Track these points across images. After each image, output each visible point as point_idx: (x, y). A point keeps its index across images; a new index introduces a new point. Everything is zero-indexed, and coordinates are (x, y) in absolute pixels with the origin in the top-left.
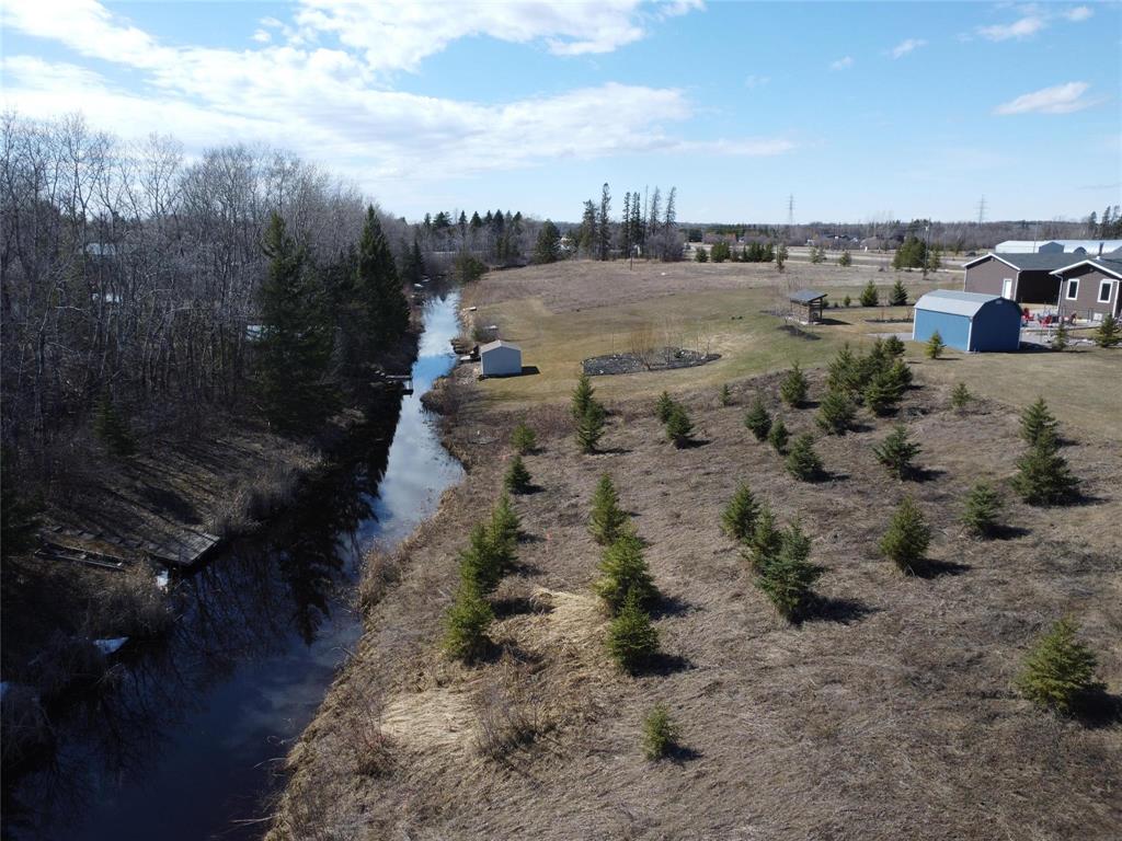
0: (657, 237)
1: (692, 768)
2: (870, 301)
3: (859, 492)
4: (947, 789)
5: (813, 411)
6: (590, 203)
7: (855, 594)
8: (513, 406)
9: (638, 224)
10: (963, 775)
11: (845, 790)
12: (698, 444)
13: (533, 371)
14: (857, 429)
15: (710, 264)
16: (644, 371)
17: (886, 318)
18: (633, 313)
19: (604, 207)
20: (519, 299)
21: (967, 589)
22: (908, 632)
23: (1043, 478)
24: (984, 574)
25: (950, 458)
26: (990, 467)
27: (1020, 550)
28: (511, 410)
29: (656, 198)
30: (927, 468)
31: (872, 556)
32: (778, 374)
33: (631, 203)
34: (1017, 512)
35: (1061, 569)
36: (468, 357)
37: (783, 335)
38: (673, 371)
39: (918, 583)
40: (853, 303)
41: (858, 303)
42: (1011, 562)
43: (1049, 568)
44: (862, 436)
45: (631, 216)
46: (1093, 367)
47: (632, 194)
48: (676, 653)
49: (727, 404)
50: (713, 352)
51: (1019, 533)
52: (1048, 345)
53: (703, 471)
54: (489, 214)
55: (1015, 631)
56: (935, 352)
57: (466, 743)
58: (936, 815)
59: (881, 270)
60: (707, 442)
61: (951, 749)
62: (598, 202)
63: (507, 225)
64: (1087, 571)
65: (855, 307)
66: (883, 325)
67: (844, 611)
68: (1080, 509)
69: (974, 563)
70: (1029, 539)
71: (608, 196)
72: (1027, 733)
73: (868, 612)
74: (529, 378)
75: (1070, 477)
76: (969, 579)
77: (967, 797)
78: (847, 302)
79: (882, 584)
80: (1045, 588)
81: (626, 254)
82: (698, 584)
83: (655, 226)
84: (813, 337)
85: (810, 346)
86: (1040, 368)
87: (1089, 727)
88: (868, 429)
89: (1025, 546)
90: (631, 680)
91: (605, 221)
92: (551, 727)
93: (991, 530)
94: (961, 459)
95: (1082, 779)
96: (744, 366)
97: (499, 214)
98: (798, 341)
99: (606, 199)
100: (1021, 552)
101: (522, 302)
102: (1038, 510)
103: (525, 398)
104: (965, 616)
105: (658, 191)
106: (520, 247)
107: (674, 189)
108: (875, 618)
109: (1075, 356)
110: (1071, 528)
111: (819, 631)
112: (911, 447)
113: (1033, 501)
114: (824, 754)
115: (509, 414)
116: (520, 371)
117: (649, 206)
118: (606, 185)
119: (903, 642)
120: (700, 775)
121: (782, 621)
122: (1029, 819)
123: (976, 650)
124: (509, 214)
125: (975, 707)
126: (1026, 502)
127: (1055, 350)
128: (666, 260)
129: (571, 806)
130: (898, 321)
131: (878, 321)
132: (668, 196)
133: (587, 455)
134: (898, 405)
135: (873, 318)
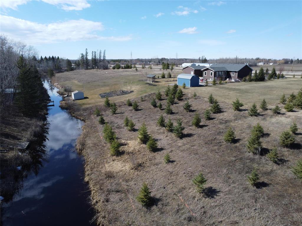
0: (101, 63)
1: (175, 163)
2: (163, 77)
3: (182, 115)
4: (218, 156)
5: (164, 101)
6: (82, 54)
7: (190, 132)
8: (88, 106)
9: (96, 60)
10: (219, 154)
11: (203, 160)
12: (140, 110)
13: (87, 98)
14: (176, 103)
15: (116, 70)
16: (116, 96)
17: (169, 80)
18: (104, 83)
19: (86, 55)
20: (70, 81)
21: (209, 128)
22: (202, 137)
23: (216, 108)
24: (211, 126)
25: (197, 107)
26: (204, 108)
27: (215, 121)
28: (88, 107)
29: (100, 53)
30: (193, 109)
31: (190, 126)
32: (151, 94)
33: (94, 54)
34: (213, 115)
35: (223, 123)
36: (66, 96)
37: (147, 85)
38: (124, 95)
39: (200, 129)
40: (160, 77)
41: (161, 77)
42: (215, 123)
43: (221, 123)
44: (177, 105)
45: (94, 58)
46: (214, 89)
47: (94, 52)
48: (160, 147)
49: (142, 101)
50: (131, 90)
51: (214, 118)
52: (204, 85)
53: (145, 115)
54: (50, 57)
55: (219, 133)
56: (184, 87)
57: (127, 168)
58: (218, 160)
59: (160, 70)
60: (142, 109)
61: (216, 151)
62: (84, 54)
63: (56, 60)
64: (227, 123)
65: (160, 78)
66: (169, 82)
67: (189, 135)
68: (223, 113)
69: (208, 124)
70: (216, 119)
71: (87, 52)
72: (227, 147)
73: (194, 135)
74: (87, 99)
75: (220, 108)
76: (209, 127)
77: (221, 157)
78: (158, 77)
79: (194, 130)
80: (221, 126)
81: (93, 68)
82: (157, 135)
83: (100, 61)
84: (154, 85)
85: (155, 87)
86: (205, 90)
87: (234, 144)
88: (178, 103)
89: (216, 120)
90: (154, 153)
91: (87, 59)
92: (144, 163)
93: (210, 118)
94: (199, 107)
95: (235, 150)
96: (141, 93)
97: (53, 57)
98: (151, 86)
99: (87, 53)
100: (216, 121)
101: (71, 81)
102: (216, 114)
103: (89, 104)
104: (210, 133)
105: (101, 51)
106: (61, 66)
107: (105, 50)
108: (195, 136)
109: (210, 87)
110: (222, 117)
111: (186, 139)
112: (190, 105)
113: (214, 113)
114: (197, 156)
115: (87, 108)
116: (84, 98)
117: (99, 55)
118: (86, 49)
119: (202, 138)
120: (177, 164)
121: (179, 139)
122: (230, 157)
123: (215, 137)
124: (55, 57)
125: (218, 145)
126: (213, 113)
127: (206, 86)
128: (104, 69)
129: (156, 173)
130: (172, 81)
131: (167, 81)
132: (103, 52)
133: (114, 115)
134: (182, 98)
135: (166, 81)
